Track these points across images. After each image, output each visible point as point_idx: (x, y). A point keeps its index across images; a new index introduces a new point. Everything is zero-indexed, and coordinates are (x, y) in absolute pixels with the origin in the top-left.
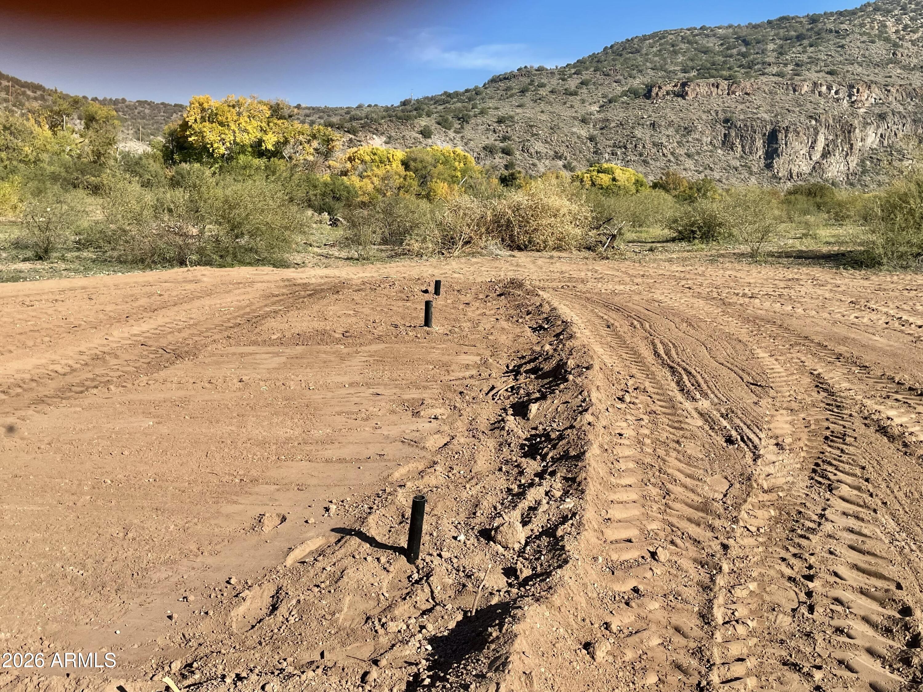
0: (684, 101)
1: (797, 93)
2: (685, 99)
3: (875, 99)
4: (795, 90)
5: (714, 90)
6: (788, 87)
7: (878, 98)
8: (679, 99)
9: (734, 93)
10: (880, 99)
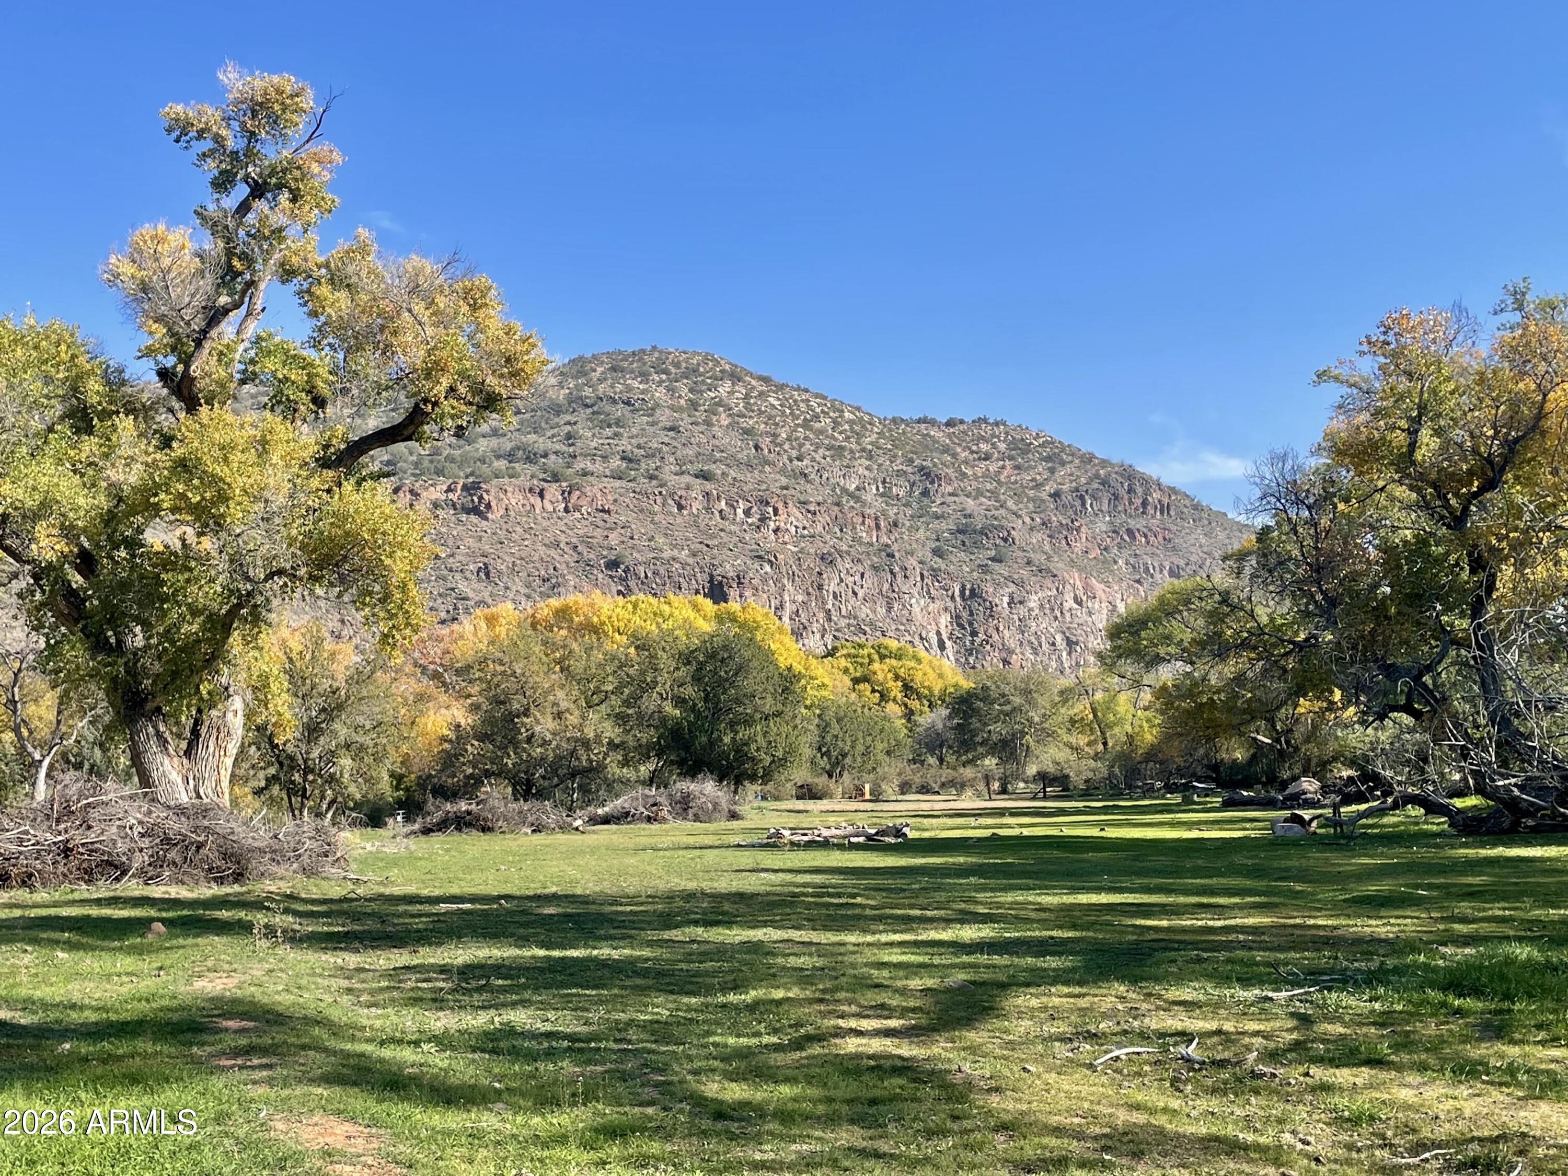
0: (484, 523)
1: (685, 512)
2: (487, 519)
3: (796, 527)
4: (680, 507)
5: (536, 500)
6: (665, 500)
7: (800, 525)
8: (474, 518)
9: (577, 508)
10: (804, 528)
